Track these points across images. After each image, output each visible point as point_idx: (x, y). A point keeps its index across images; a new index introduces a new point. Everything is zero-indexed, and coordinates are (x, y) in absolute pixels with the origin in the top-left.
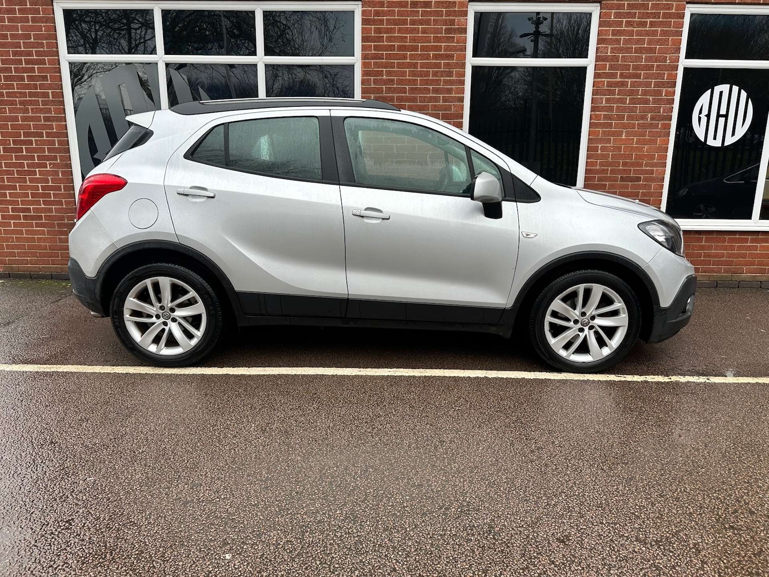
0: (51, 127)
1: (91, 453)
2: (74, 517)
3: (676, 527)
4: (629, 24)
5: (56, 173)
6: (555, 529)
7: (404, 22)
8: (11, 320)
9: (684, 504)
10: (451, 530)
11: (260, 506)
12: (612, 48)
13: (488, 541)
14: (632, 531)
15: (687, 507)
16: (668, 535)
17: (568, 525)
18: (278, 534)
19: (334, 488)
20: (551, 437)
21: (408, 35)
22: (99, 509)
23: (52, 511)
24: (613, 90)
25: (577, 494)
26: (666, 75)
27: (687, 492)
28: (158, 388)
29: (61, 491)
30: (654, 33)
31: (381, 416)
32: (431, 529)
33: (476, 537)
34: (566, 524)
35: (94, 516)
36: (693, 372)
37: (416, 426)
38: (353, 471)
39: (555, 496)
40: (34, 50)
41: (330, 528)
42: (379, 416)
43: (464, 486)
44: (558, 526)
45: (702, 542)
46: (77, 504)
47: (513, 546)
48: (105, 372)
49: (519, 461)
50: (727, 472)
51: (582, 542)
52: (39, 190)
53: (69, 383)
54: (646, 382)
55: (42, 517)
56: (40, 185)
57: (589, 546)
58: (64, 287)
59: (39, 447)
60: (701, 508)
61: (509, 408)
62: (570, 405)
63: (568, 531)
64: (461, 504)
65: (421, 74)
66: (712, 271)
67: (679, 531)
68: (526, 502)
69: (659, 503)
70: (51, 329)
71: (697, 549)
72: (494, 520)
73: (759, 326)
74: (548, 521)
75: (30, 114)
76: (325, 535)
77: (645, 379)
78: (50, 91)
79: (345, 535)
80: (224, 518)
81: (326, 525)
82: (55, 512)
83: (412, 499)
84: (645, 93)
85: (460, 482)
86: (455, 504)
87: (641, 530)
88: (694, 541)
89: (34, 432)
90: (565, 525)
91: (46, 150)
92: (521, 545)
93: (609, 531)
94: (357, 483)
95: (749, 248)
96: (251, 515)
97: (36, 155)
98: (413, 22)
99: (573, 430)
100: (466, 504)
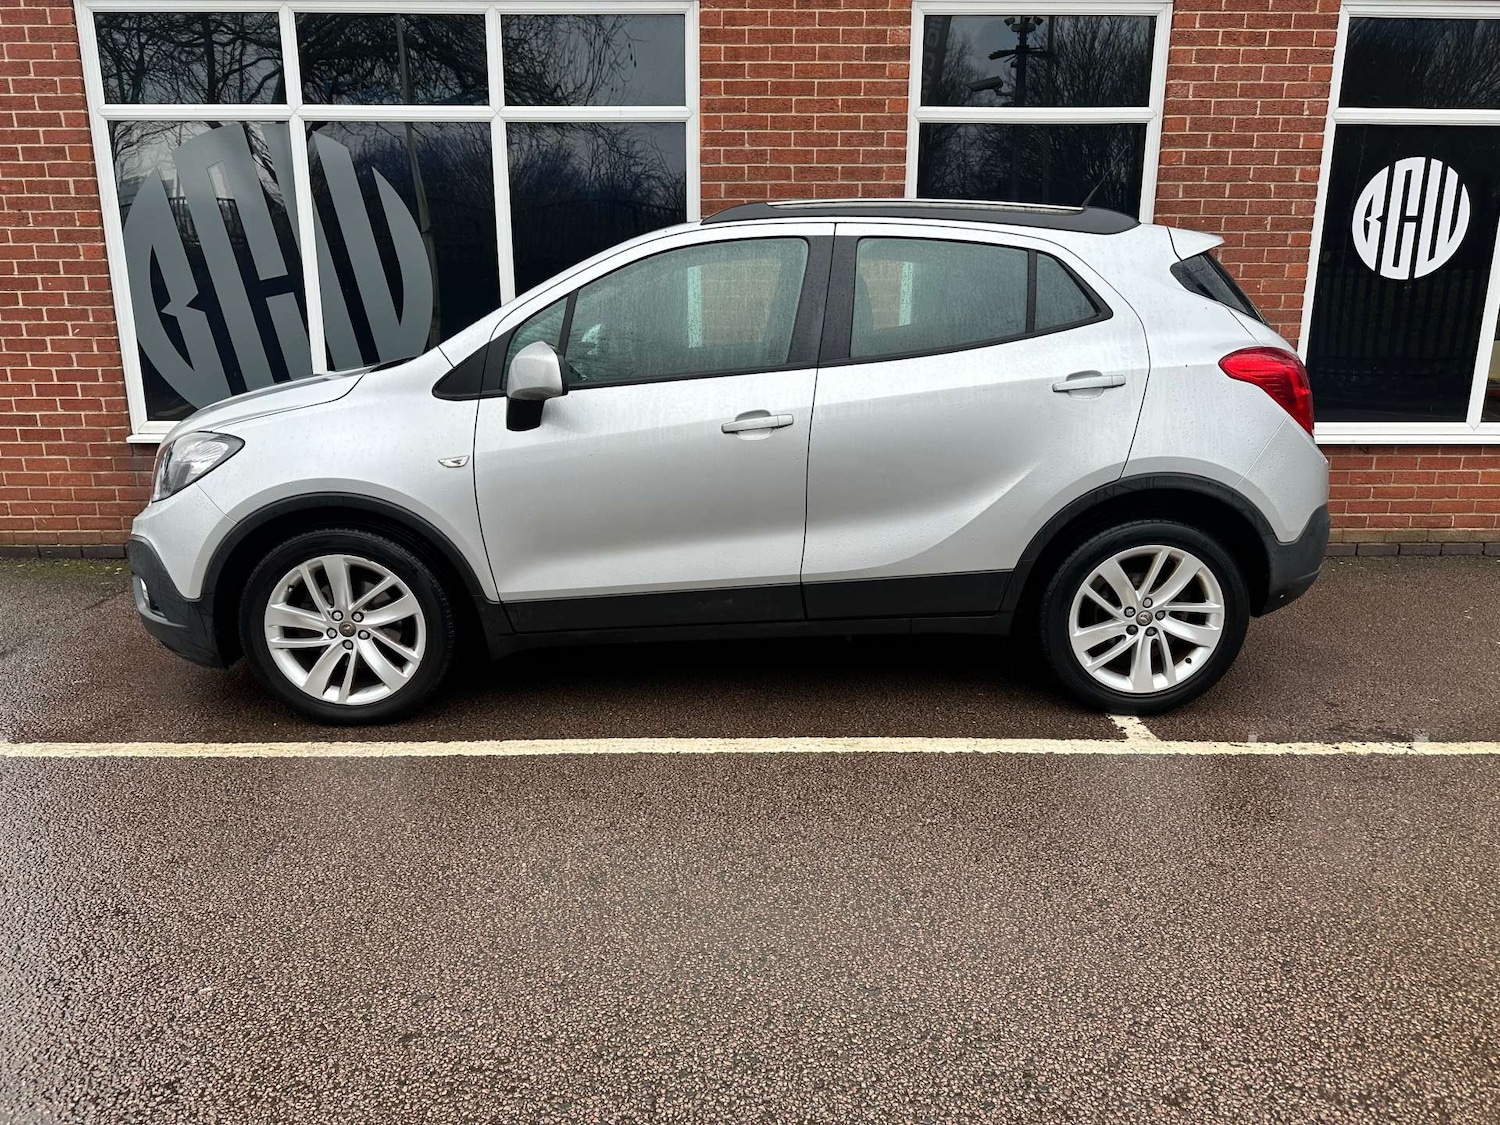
0: (75, 253)
1: (202, 933)
2: (181, 1075)
3: (1395, 1064)
4: (1229, 38)
5: (87, 345)
6: (1157, 1076)
7: (785, 36)
8: (8, 648)
9: (1402, 1014)
10: (948, 1085)
11: (558, 1041)
12: (1195, 87)
13: (1027, 1105)
14: (1310, 1076)
15: (1409, 1022)
16: (1381, 1082)
17: (1181, 1067)
18: (602, 1102)
19: (704, 999)
20: (1121, 878)
21: (793, 63)
22: (229, 1056)
23: (133, 1064)
24: (1199, 170)
25: (1189, 998)
26: (1302, 140)
27: (1404, 989)
28: (322, 788)
29: (148, 1019)
30: (1280, 57)
31: (779, 840)
32: (909, 1082)
33: (1002, 1098)
34: (1177, 1066)
35: (221, 1073)
36: (1379, 734)
37: (851, 860)
38: (737, 960)
39: (1146, 1003)
40: (36, 95)
41: (706, 1086)
42: (775, 841)
43: (963, 988)
44: (1162, 1070)
45: (1450, 1097)
46: (183, 1047)
47: (1078, 1117)
48: (212, 756)
49: (1065, 931)
50: (1476, 945)
51: (1213, 1104)
52: (52, 380)
53: (140, 782)
54: (1292, 756)
55: (115, 1077)
56: (53, 369)
57: (1229, 1111)
58: (110, 575)
59: (93, 921)
60: (1437, 1023)
61: (1032, 817)
62: (1150, 809)
63: (1184, 1080)
64: (963, 1027)
65: (819, 140)
66: (1391, 523)
67: (1403, 1074)
68: (1090, 1019)
69: (1353, 1013)
70: (91, 664)
71: (1442, 1113)
72: (1032, 1060)
73: (1494, 635)
74: (1141, 1059)
75: (31, 227)
76: (698, 1102)
77: (1288, 750)
78: (71, 180)
79: (738, 1102)
80: (488, 1069)
81: (697, 1080)
82: (140, 1065)
83: (864, 1019)
84: (1261, 175)
85: (955, 979)
86: (950, 1028)
87: (1327, 1073)
88: (1434, 1095)
89: (79, 890)
90: (1175, 1068)
91: (66, 298)
92: (1093, 1113)
93: (1263, 1077)
94: (749, 986)
95: (1462, 478)
96: (541, 1061)
97: (44, 309)
98: (803, 37)
99: (1163, 861)
100: (971, 1027)
